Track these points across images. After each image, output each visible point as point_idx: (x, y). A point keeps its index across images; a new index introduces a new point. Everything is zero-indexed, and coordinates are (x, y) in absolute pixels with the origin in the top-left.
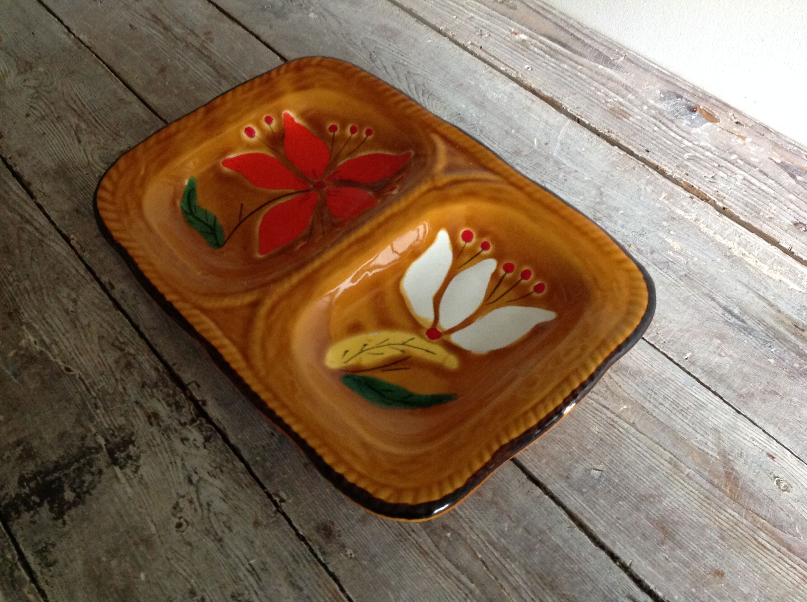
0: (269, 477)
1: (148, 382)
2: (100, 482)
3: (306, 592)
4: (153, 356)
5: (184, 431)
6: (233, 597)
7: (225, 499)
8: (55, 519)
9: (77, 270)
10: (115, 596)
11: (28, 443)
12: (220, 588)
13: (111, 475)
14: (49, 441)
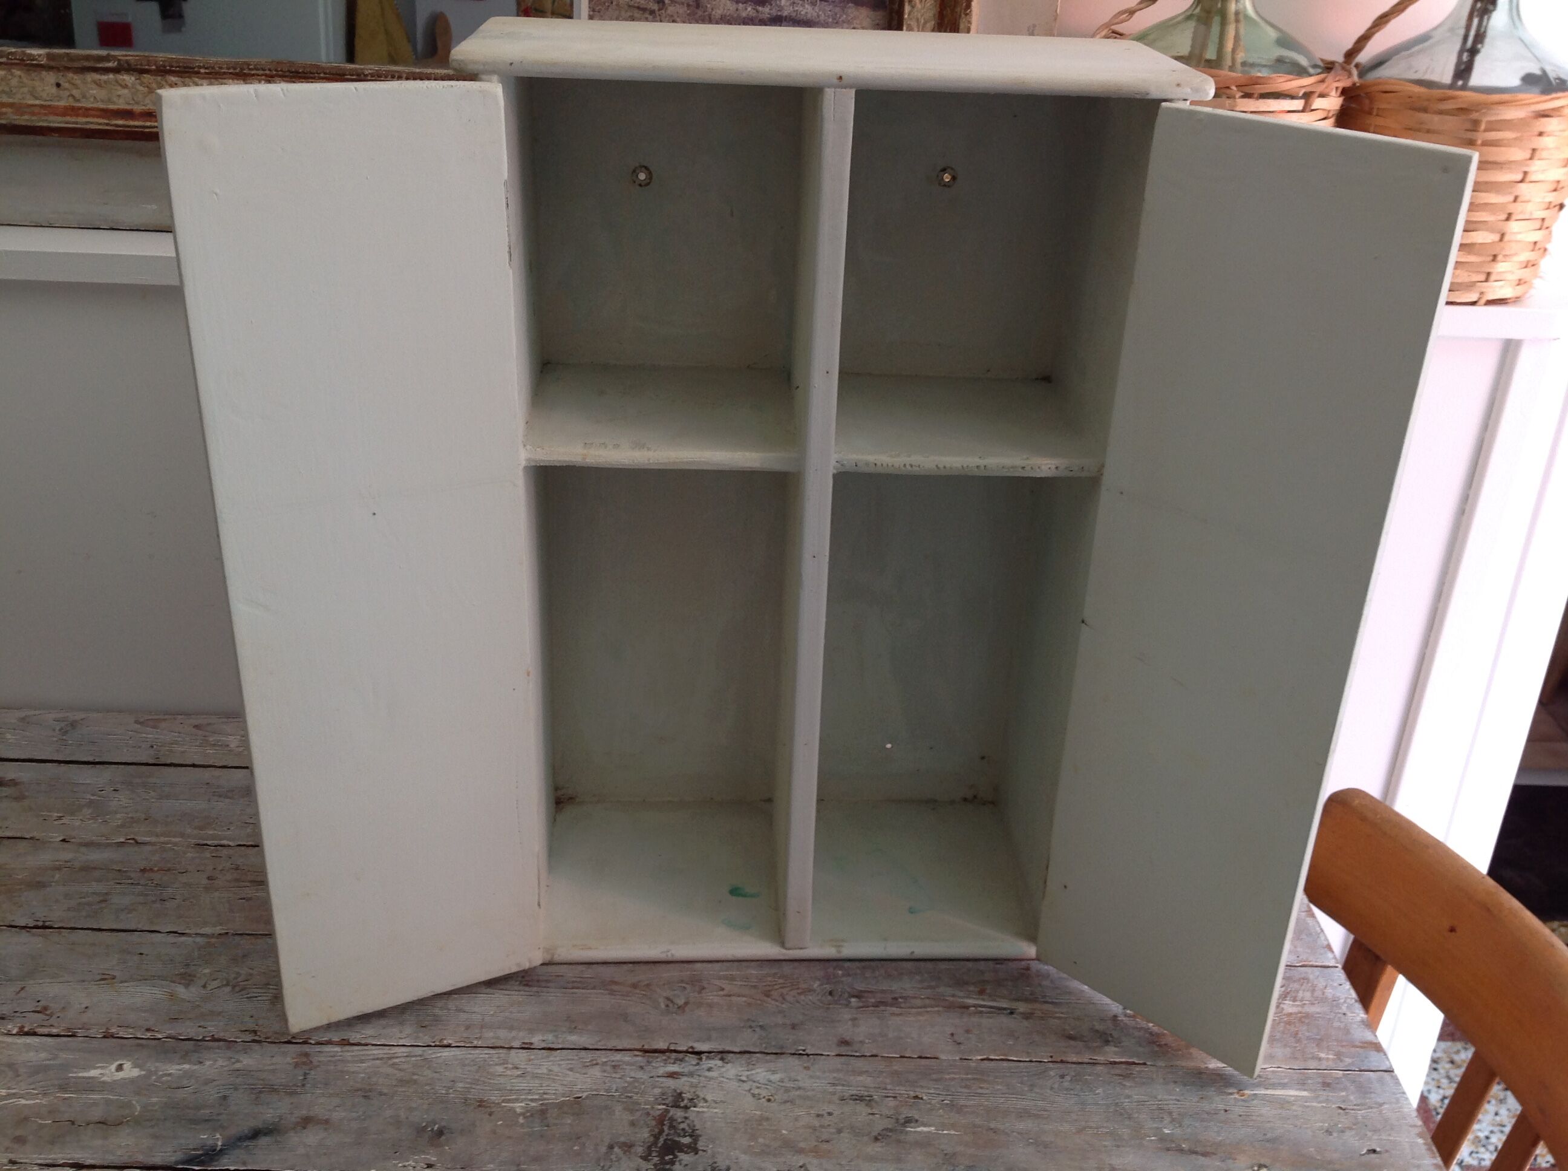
0: (782, 1047)
1: (642, 1064)
2: (693, 1121)
3: (871, 1070)
4: (623, 1052)
5: (703, 1066)
6: (842, 1100)
7: (774, 1072)
8: (696, 1154)
9: (486, 1054)
10: (784, 1149)
11: (617, 1143)
12: (829, 1102)
13: (694, 1114)
14: (629, 1132)
